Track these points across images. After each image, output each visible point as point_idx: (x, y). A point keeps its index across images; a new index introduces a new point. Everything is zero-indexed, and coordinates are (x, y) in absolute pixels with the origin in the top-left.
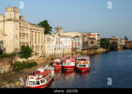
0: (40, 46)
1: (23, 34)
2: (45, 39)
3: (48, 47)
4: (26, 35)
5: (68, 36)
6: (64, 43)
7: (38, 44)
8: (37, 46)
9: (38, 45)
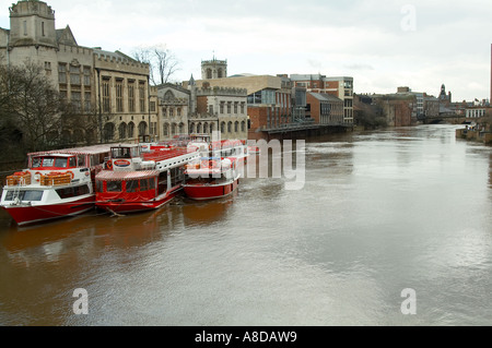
0: (136, 125)
1: (72, 86)
2: (152, 99)
3: (166, 125)
4: (83, 90)
5: (234, 91)
6: (222, 112)
7: (130, 117)
8: (123, 123)
9: (127, 119)
